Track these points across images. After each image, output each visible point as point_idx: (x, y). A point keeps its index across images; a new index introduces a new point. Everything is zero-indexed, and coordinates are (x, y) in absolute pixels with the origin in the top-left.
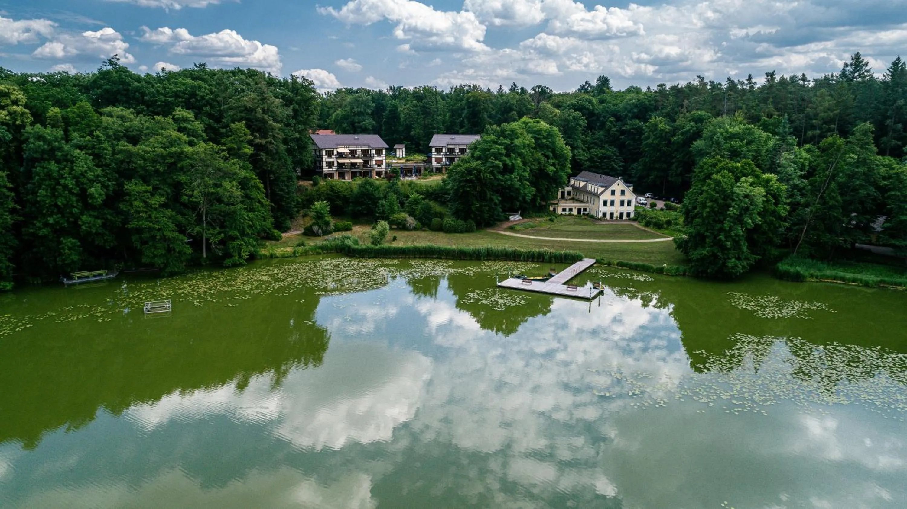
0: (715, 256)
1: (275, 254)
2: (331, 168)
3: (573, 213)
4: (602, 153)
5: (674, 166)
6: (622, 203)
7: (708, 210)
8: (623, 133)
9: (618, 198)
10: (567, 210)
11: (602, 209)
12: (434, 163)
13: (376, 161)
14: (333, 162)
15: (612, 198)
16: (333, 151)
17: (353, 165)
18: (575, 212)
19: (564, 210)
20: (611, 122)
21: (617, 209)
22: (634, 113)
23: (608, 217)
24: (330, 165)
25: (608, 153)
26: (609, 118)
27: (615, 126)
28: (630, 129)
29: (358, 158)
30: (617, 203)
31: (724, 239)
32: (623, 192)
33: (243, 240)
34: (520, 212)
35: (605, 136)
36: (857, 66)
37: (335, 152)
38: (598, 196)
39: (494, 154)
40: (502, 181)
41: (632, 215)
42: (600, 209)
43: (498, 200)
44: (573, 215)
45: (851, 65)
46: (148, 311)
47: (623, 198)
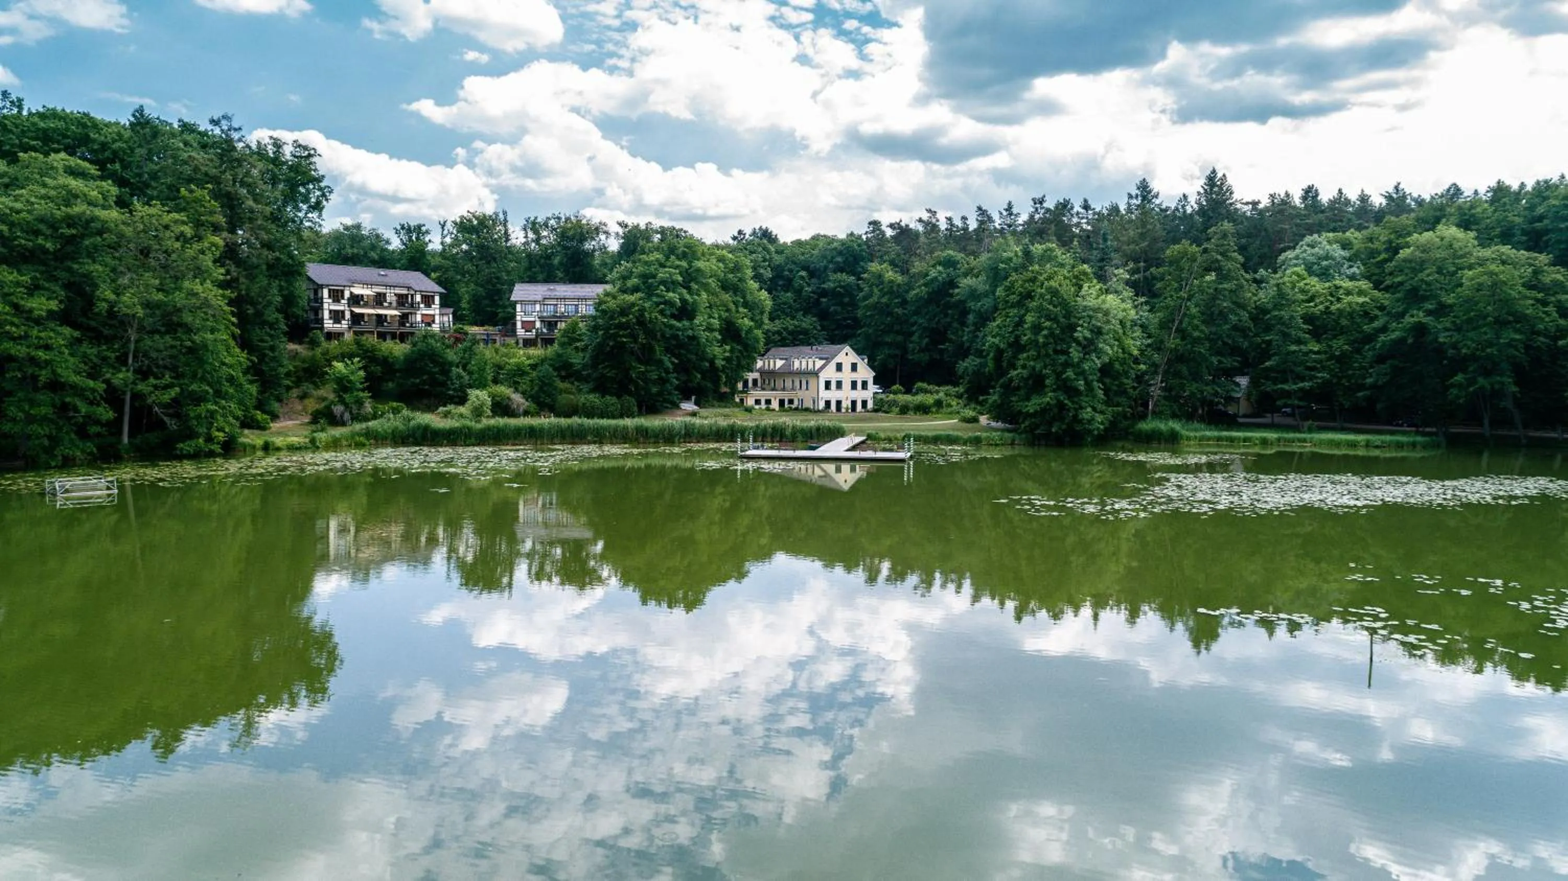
0: (1061, 406)
1: (273, 443)
2: (339, 322)
3: (772, 407)
4: (793, 324)
5: (915, 338)
6: (854, 385)
7: (1045, 332)
8: (824, 293)
9: (847, 376)
10: (763, 402)
11: (825, 395)
12: (520, 332)
13: (423, 315)
14: (343, 312)
15: (839, 376)
16: (342, 292)
17: (380, 319)
18: (775, 405)
19: (758, 402)
20: (802, 278)
21: (846, 395)
22: (838, 263)
23: (833, 407)
24: (337, 316)
25: (804, 325)
26: (798, 271)
27: (809, 285)
28: (836, 287)
29: (390, 307)
30: (847, 385)
31: (1074, 377)
32: (854, 367)
33: (216, 403)
34: (693, 398)
35: (795, 301)
36: (1144, 198)
37: (347, 294)
38: (815, 374)
39: (663, 282)
40: (678, 329)
41: (870, 405)
42: (821, 395)
43: (673, 363)
44: (774, 410)
45: (1137, 196)
46: (67, 491)
47: (854, 376)
